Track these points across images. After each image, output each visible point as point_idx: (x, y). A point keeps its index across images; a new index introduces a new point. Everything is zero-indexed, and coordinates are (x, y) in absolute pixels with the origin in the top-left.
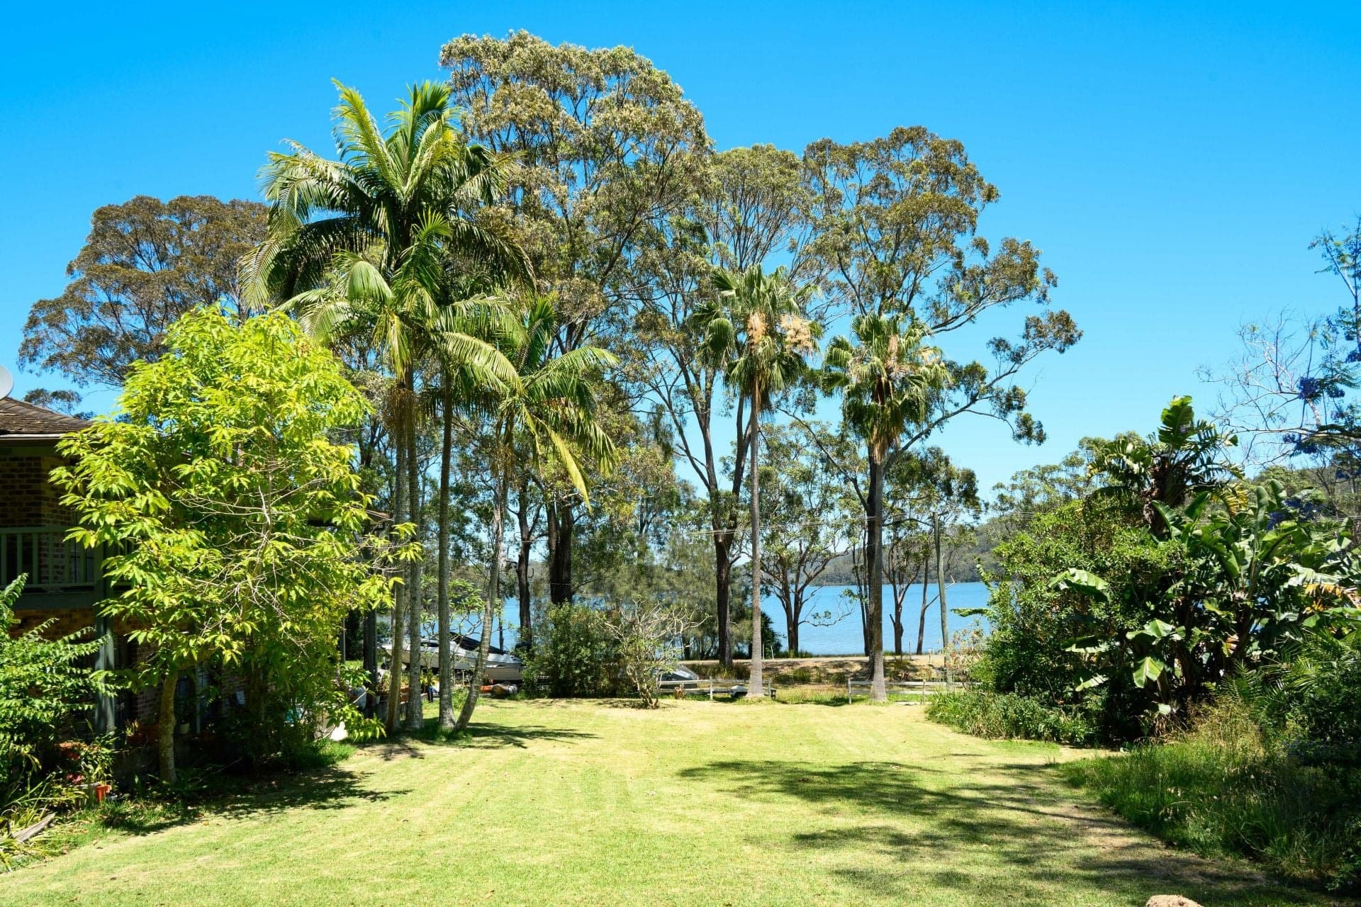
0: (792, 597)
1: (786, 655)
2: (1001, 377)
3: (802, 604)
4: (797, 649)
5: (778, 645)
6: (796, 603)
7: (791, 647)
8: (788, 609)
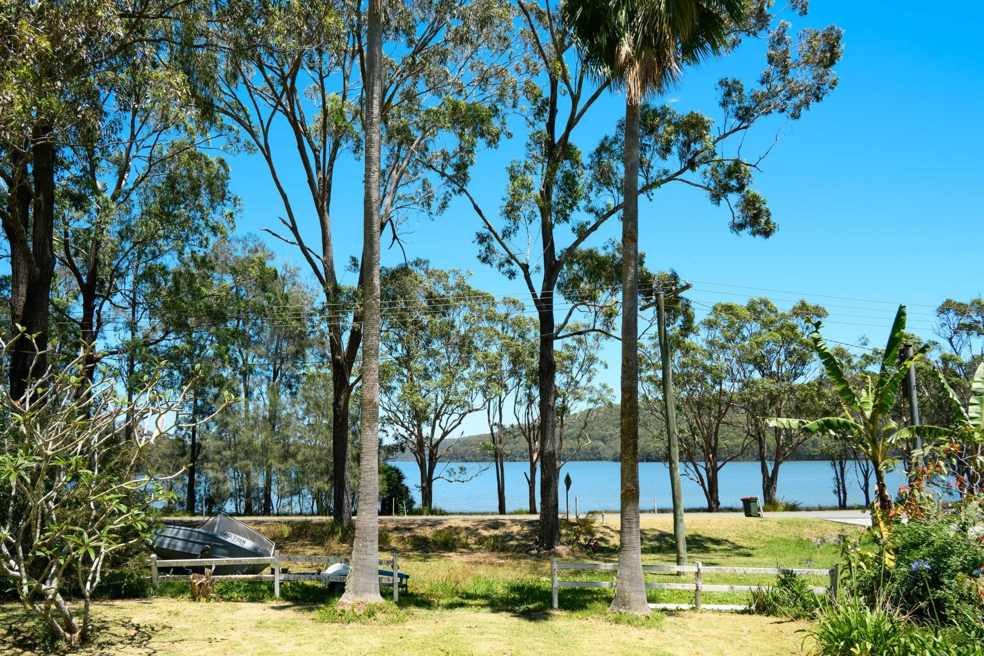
0: (427, 452)
1: (418, 512)
2: (726, 135)
3: (436, 460)
4: (430, 506)
5: (411, 502)
6: (431, 459)
7: (424, 504)
8: (422, 465)
